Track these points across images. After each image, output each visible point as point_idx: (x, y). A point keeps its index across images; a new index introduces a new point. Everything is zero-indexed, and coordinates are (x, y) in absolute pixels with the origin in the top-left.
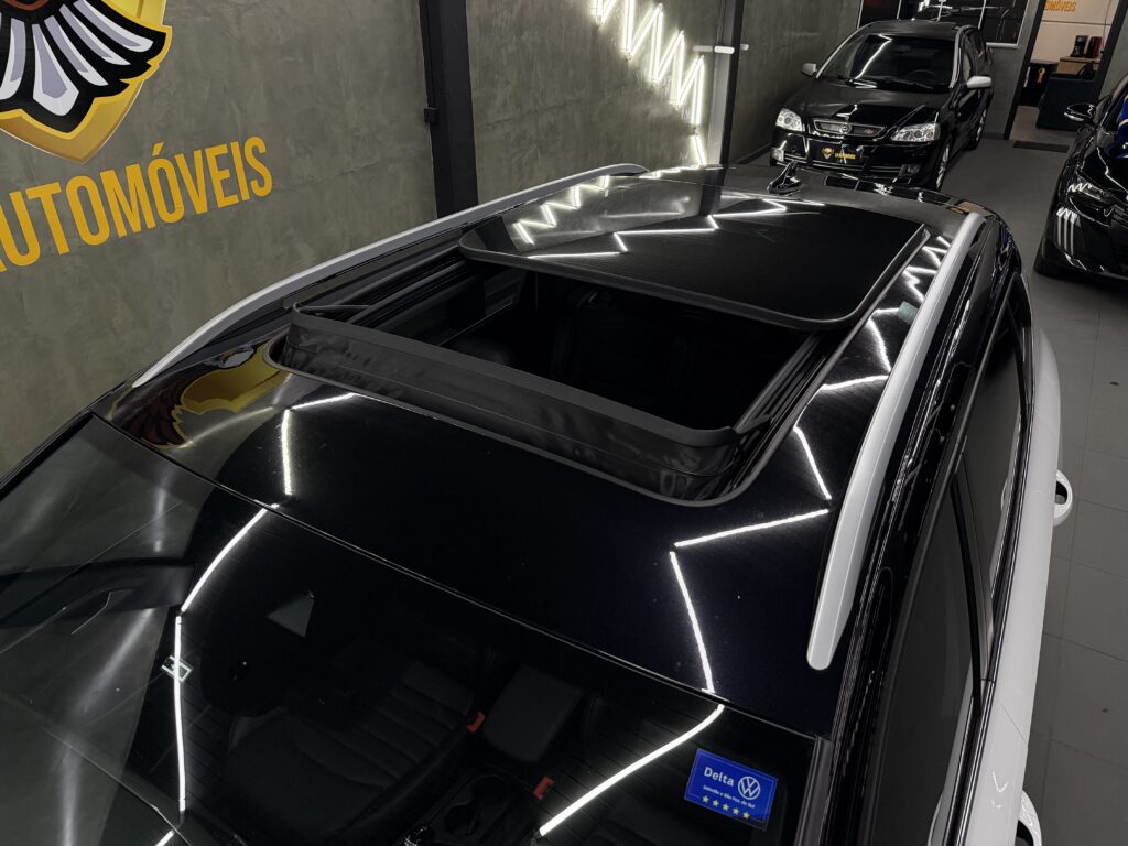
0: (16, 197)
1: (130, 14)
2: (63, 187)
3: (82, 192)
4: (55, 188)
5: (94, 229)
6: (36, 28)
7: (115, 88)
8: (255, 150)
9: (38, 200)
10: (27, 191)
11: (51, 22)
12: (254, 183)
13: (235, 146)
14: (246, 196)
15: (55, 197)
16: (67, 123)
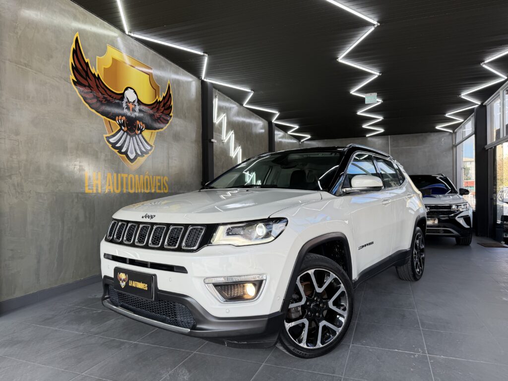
0: (119, 175)
1: (148, 140)
2: (129, 175)
3: (131, 178)
4: (126, 175)
5: (131, 189)
6: (131, 138)
7: (142, 155)
8: (166, 180)
9: (123, 177)
10: (123, 175)
11: (134, 138)
12: (164, 189)
13: (162, 177)
14: (162, 191)
15: (126, 178)
16: (132, 161)
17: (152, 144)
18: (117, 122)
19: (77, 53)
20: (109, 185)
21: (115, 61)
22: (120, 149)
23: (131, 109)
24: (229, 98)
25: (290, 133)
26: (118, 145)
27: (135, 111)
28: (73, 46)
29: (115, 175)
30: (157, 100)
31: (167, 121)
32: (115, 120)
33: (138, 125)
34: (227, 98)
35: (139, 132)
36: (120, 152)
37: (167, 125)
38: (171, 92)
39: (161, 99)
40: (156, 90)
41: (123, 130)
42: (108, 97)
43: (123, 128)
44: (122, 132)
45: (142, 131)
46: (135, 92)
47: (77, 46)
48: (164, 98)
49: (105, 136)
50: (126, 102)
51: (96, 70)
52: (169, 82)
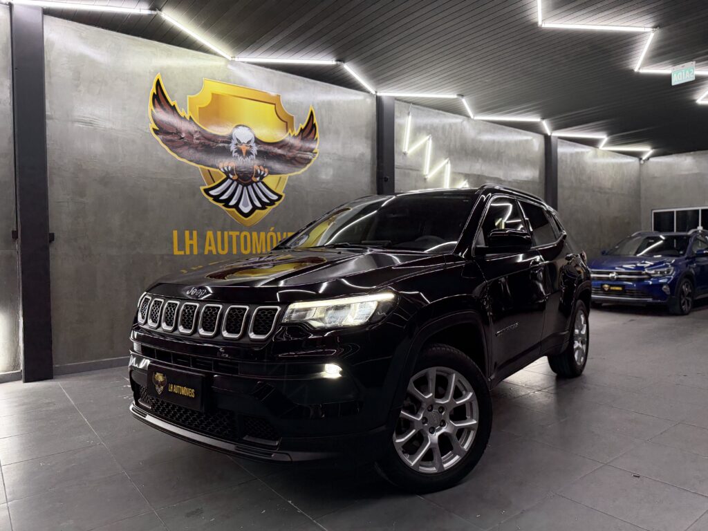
0: (226, 233)
1: (273, 188)
2: (240, 233)
3: (245, 237)
4: (238, 233)
5: (246, 249)
6: (245, 188)
7: (264, 206)
9: (232, 236)
10: (231, 233)
11: (250, 187)
15: (237, 236)
16: (246, 215)
17: (281, 193)
18: (222, 170)
19: (159, 98)
20: (210, 245)
21: (216, 98)
22: (226, 202)
23: (244, 152)
24: (441, 112)
25: (602, 147)
26: (224, 197)
27: (252, 154)
28: (154, 90)
29: (219, 233)
30: (290, 134)
31: (309, 161)
32: (218, 168)
33: (257, 171)
34: (437, 111)
35: (258, 179)
36: (227, 205)
37: (308, 166)
38: (315, 121)
39: (296, 132)
40: (287, 123)
41: (231, 179)
42: (206, 141)
43: (231, 176)
44: (229, 182)
45: (262, 177)
46: (250, 129)
47: (159, 89)
48: (302, 131)
49: (202, 188)
50: (236, 144)
51: (186, 112)
52: (311, 108)
